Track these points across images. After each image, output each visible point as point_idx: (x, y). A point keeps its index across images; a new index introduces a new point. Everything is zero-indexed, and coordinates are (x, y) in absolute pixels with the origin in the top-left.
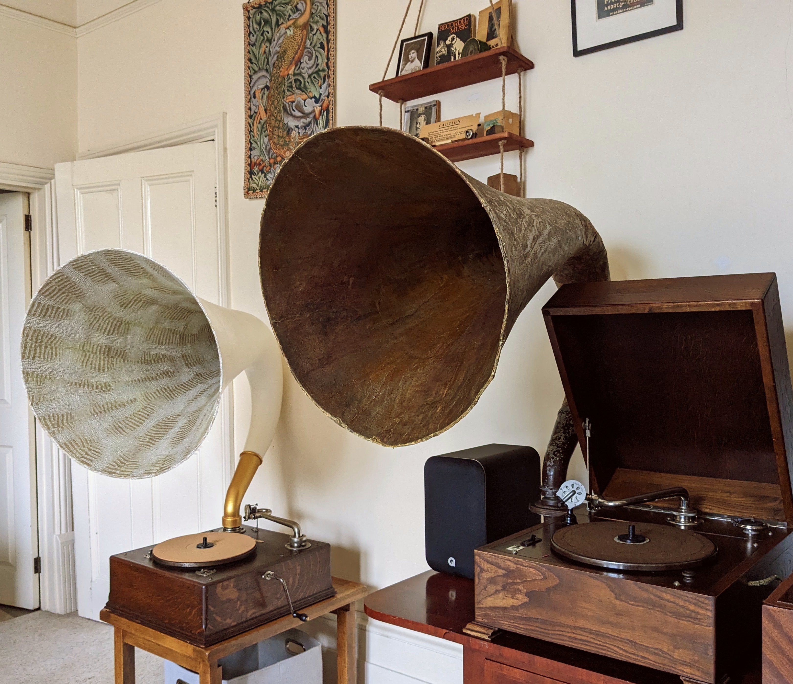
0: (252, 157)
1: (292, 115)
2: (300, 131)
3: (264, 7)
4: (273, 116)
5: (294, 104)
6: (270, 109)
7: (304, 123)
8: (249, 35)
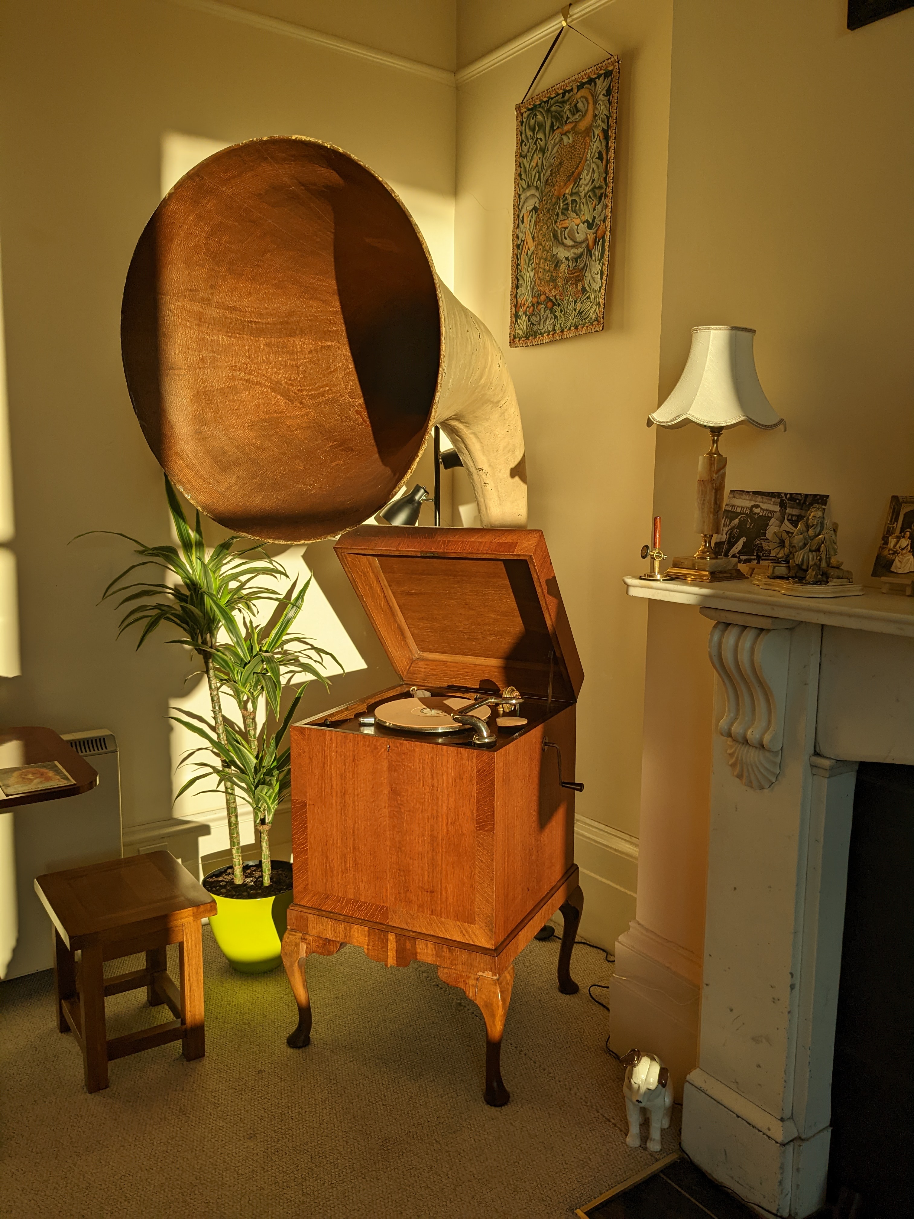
0: (518, 297)
1: (563, 244)
2: (570, 264)
3: (539, 108)
4: (541, 245)
5: (567, 230)
6: (538, 237)
7: (574, 254)
8: (521, 145)
